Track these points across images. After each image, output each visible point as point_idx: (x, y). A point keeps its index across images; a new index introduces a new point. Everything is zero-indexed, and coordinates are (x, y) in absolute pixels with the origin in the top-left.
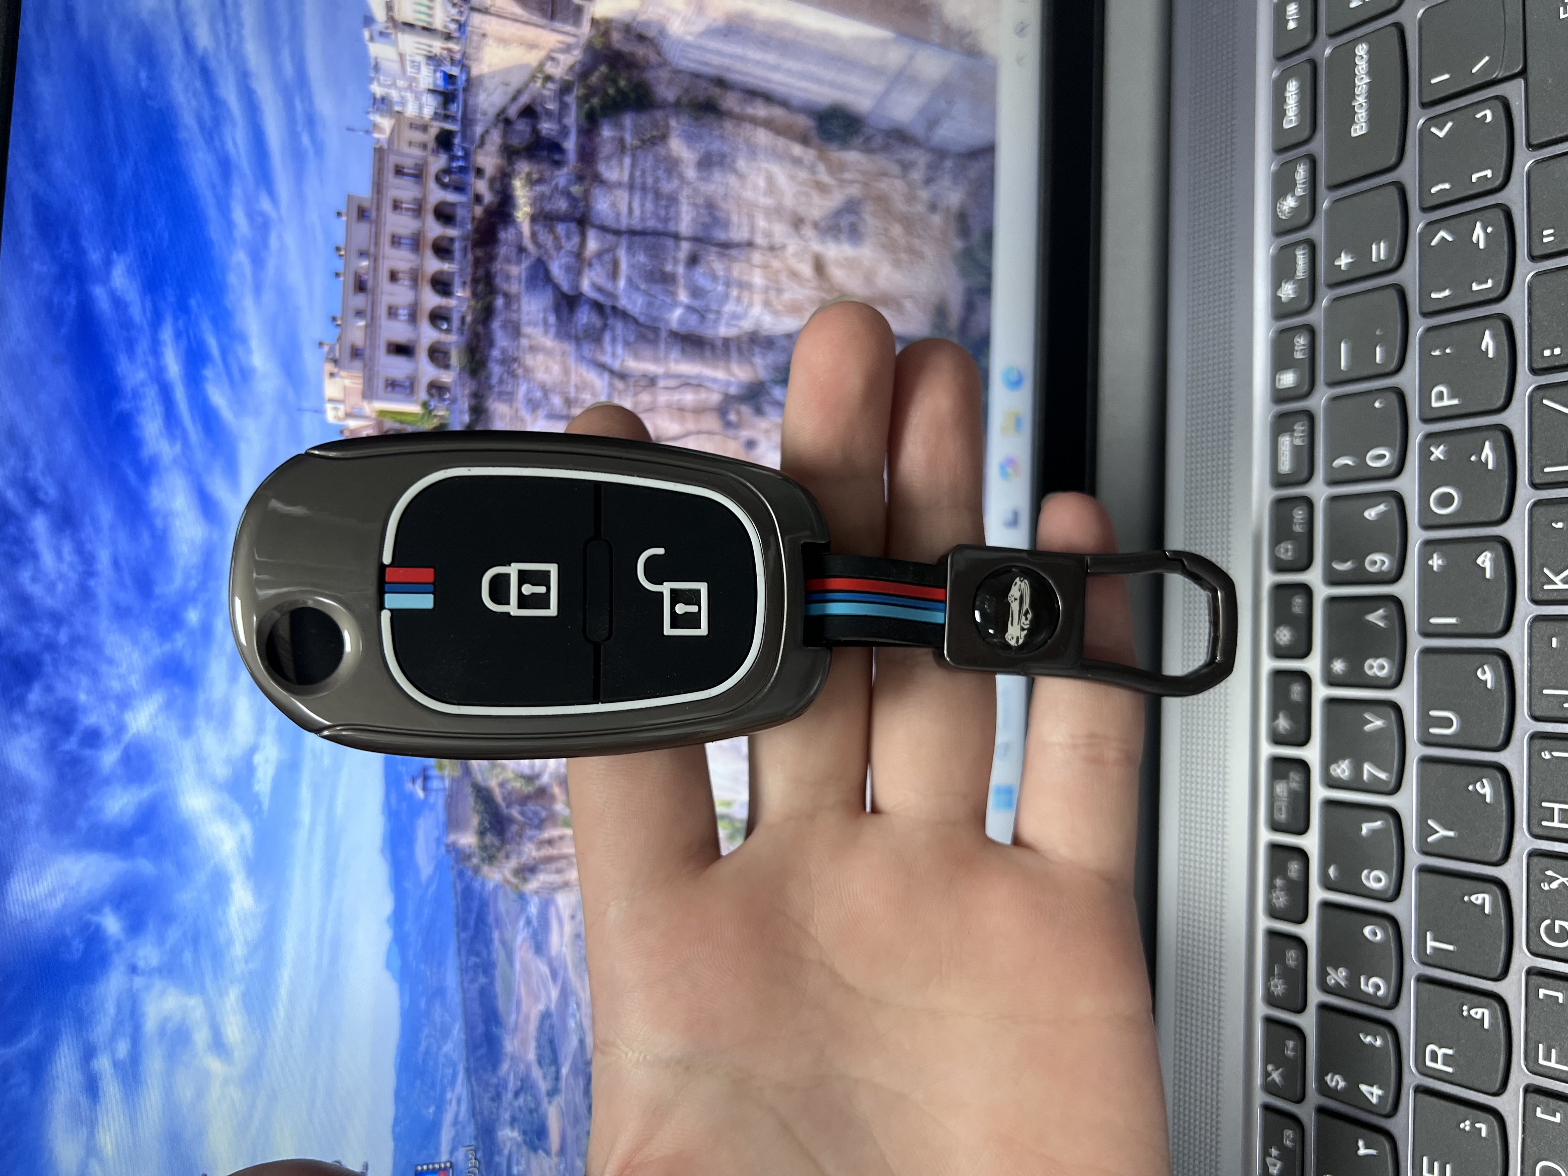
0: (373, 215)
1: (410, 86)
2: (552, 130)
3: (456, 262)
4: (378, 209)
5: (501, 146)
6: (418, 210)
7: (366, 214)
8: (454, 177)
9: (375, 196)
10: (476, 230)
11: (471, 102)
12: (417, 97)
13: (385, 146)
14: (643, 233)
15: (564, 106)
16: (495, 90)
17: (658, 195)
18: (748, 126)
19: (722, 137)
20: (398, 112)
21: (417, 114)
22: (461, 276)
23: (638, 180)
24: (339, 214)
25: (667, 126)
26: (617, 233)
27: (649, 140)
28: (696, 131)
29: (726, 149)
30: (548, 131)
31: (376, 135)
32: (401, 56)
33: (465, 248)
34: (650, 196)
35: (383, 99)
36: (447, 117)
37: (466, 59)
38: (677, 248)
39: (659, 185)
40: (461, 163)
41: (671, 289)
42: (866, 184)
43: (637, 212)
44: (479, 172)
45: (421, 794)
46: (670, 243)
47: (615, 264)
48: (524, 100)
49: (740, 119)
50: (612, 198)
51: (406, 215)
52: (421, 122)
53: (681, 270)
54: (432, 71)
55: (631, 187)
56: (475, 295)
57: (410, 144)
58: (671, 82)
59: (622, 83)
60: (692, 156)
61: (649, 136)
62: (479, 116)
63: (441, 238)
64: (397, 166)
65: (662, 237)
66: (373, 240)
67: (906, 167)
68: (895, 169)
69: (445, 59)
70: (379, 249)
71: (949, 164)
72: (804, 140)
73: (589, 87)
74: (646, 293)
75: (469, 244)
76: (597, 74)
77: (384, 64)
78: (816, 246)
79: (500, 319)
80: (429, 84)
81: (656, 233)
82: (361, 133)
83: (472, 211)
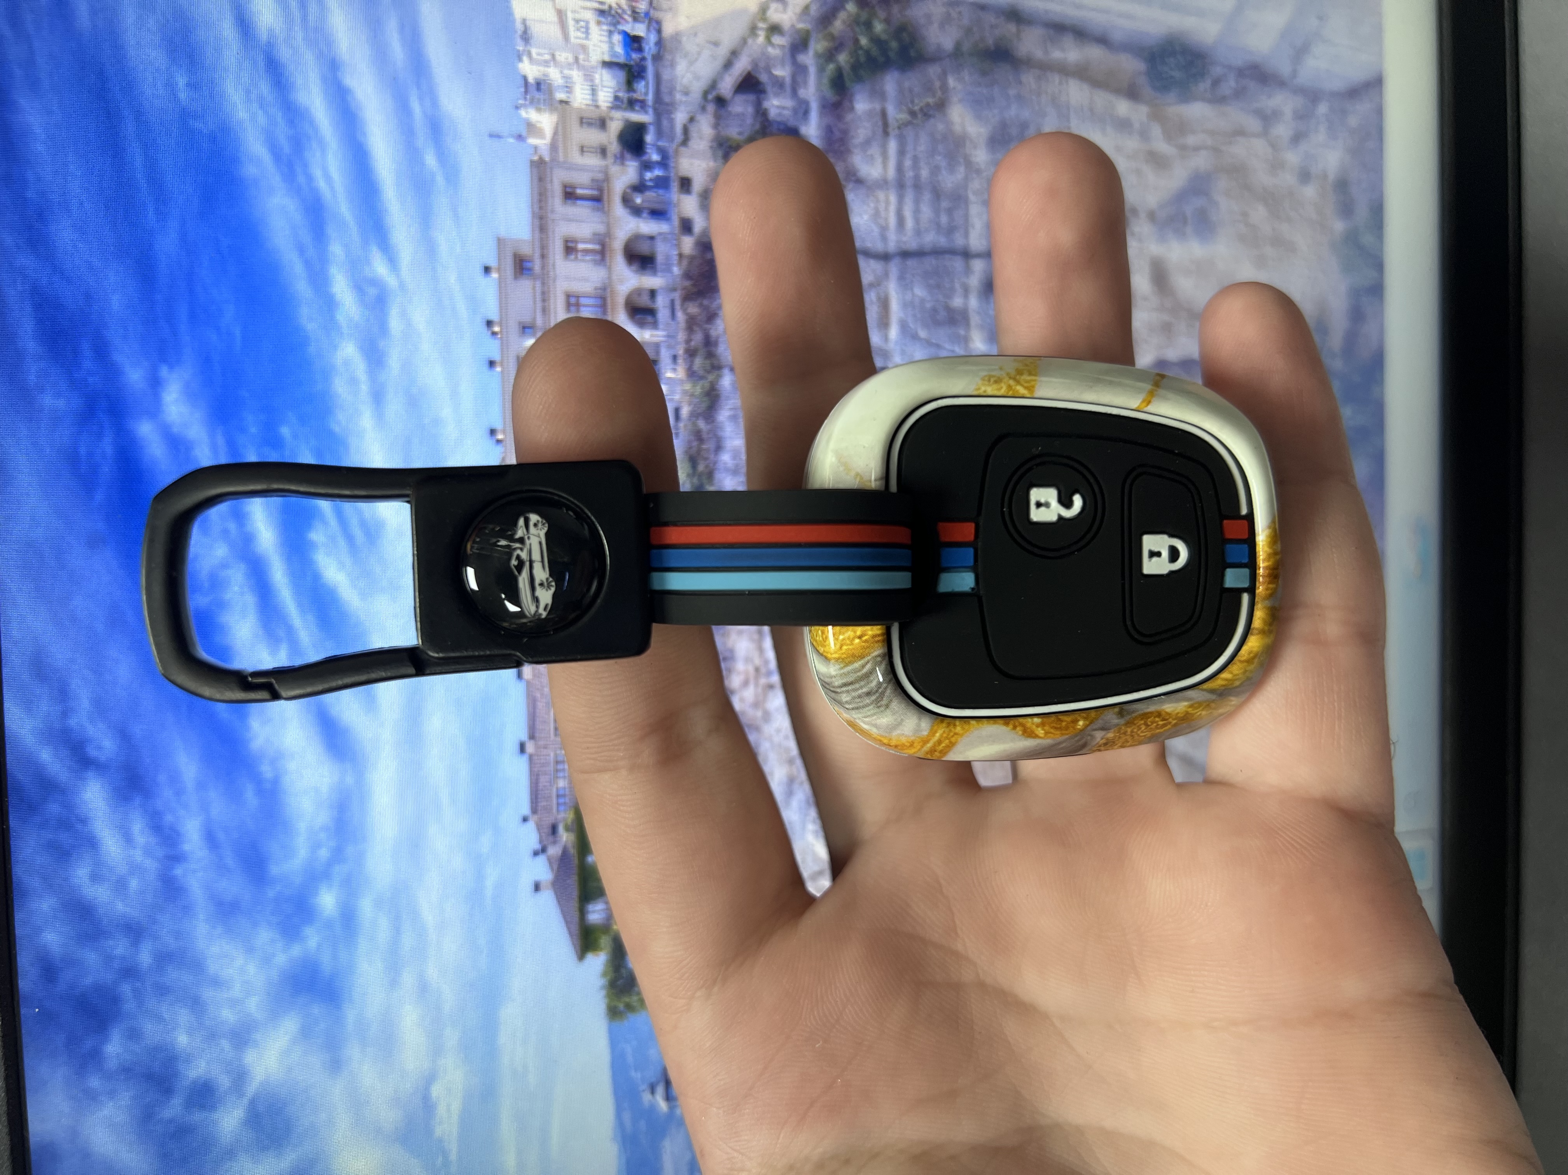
0: (537, 267)
1: (576, 59)
2: (784, 108)
3: (661, 326)
4: (543, 256)
5: (712, 141)
6: (602, 254)
7: (528, 265)
8: (650, 194)
9: (537, 235)
10: (687, 275)
11: (666, 75)
12: (588, 77)
13: (547, 159)
14: (919, 254)
15: (799, 70)
16: (699, 54)
17: (937, 194)
18: (1056, 78)
19: (1019, 98)
20: (561, 102)
21: (589, 102)
22: (670, 347)
23: (910, 174)
24: (487, 270)
25: (944, 88)
26: (885, 257)
27: (921, 109)
28: (985, 91)
29: (1026, 114)
30: (777, 111)
31: (532, 141)
32: (561, 14)
33: (672, 302)
34: (927, 196)
35: (538, 85)
36: (632, 104)
37: (654, 9)
38: (968, 270)
39: (940, 178)
40: (658, 172)
41: (962, 332)
42: (1216, 150)
43: (909, 223)
44: (686, 184)
45: (663, 1105)
46: (958, 263)
47: (885, 304)
48: (742, 66)
49: (1046, 67)
50: (872, 205)
51: (583, 261)
52: (594, 114)
53: (973, 302)
54: (605, 33)
55: (900, 185)
56: (691, 374)
57: (582, 150)
58: (947, 20)
59: (879, 27)
60: (982, 130)
61: (922, 104)
62: (678, 97)
63: (638, 292)
64: (565, 186)
65: (947, 256)
66: (539, 305)
67: (1268, 118)
68: (1253, 124)
69: (624, 11)
70: (549, 319)
71: (1323, 109)
72: (1132, 93)
73: (831, 37)
74: (928, 343)
75: (677, 296)
76: (842, 15)
77: (536, 30)
78: (1155, 248)
79: (728, 407)
80: (603, 53)
81: (937, 252)
82: (511, 140)
83: (678, 246)
